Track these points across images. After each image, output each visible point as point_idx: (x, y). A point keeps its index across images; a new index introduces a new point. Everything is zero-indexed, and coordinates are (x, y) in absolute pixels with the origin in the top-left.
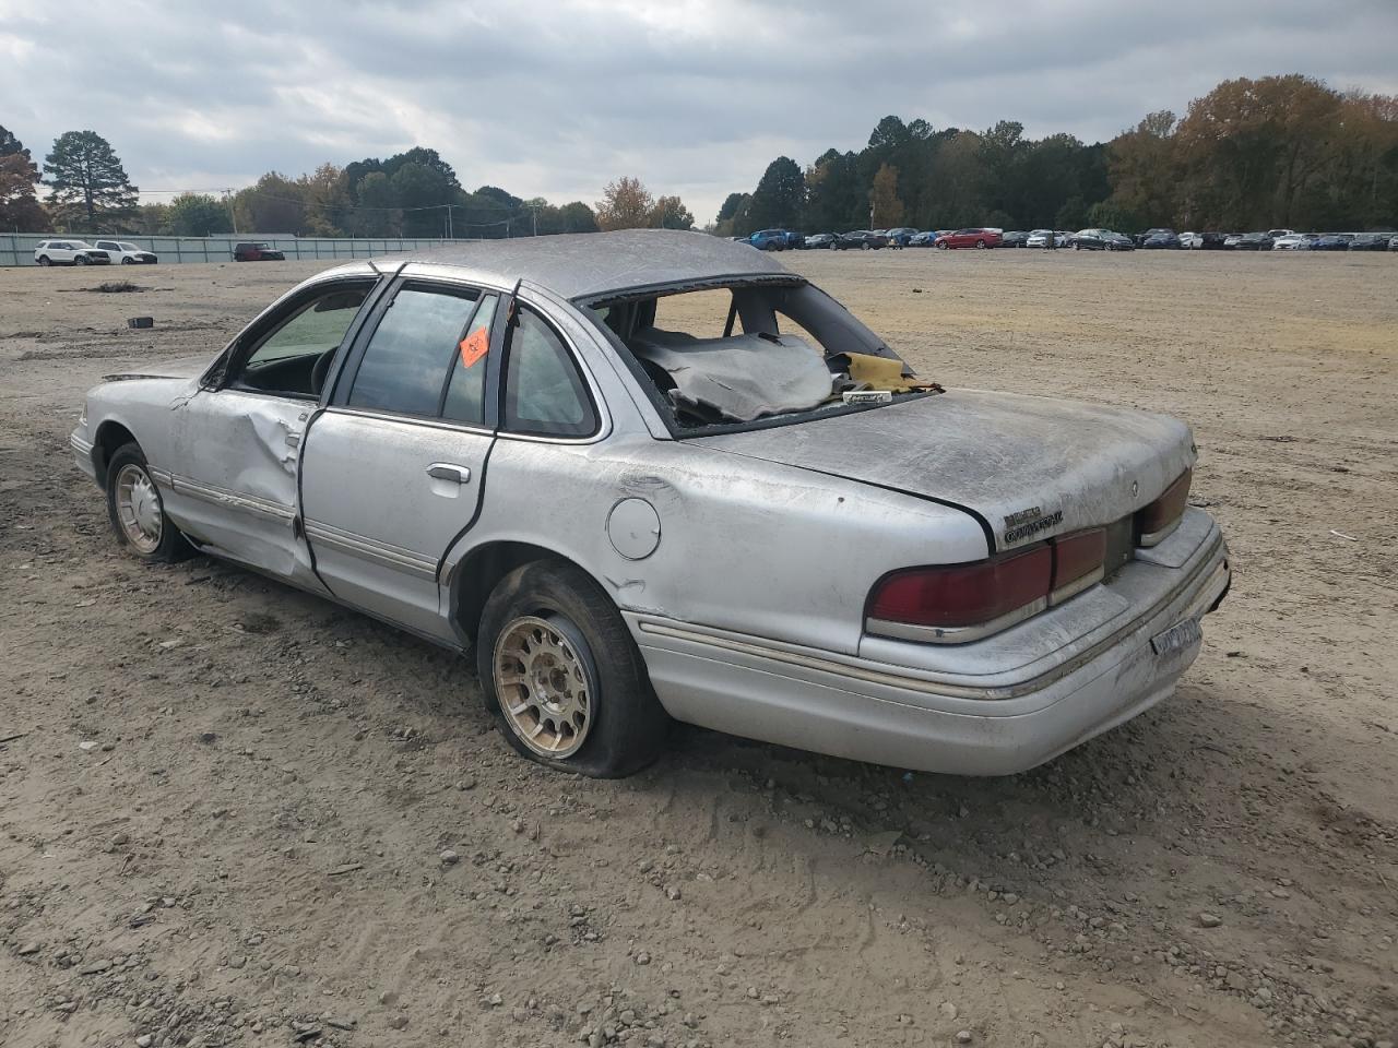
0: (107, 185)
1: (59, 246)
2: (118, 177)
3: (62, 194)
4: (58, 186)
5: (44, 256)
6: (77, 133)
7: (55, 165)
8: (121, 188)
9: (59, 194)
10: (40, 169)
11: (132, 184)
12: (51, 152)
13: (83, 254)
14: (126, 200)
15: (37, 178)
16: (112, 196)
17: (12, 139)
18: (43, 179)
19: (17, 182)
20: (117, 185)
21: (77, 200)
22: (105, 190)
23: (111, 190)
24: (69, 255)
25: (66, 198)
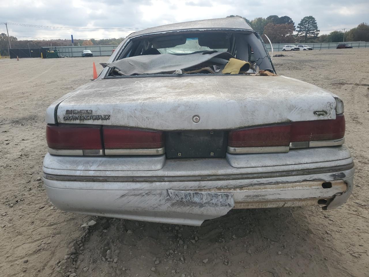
0: (312, 30)
1: (288, 47)
2: (315, 28)
3: (300, 33)
4: (299, 31)
5: (284, 49)
6: (307, 17)
7: (300, 26)
8: (315, 31)
9: (299, 34)
10: (296, 27)
11: (318, 29)
12: (300, 22)
13: (293, 48)
14: (316, 34)
15: (294, 30)
16: (312, 33)
17: (291, 20)
18: (296, 30)
19: (289, 31)
20: (314, 30)
21: (303, 35)
22: (311, 32)
23: (312, 31)
24: (290, 49)
25: (301, 34)
